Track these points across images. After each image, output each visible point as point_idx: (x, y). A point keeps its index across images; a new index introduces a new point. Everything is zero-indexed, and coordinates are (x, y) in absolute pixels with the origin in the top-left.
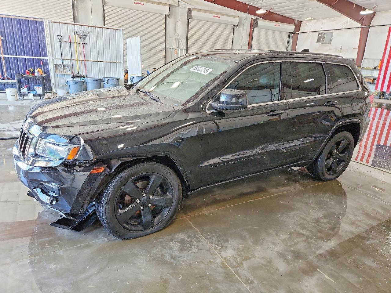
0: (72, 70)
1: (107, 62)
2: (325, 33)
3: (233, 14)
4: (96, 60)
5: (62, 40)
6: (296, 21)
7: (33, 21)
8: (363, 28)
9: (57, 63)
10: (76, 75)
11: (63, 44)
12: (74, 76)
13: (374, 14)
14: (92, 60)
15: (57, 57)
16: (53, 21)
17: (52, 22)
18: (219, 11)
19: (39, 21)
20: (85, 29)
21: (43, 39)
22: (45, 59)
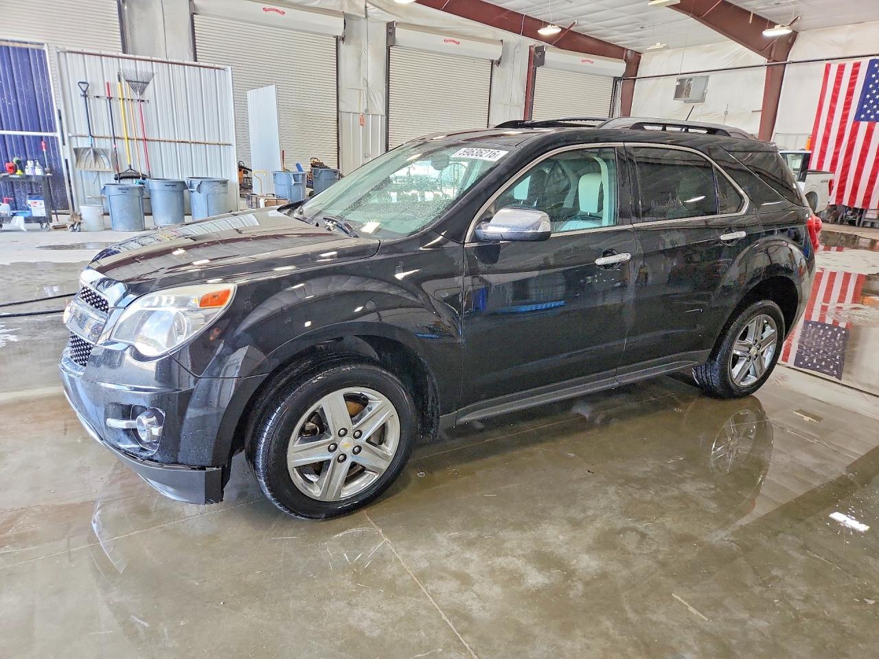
0: (115, 159)
1: (199, 143)
2: (691, 79)
3: (490, 36)
4: (172, 139)
5: (91, 94)
6: (629, 52)
7: (20, 49)
8: (771, 67)
9: (80, 146)
11: (91, 101)
12: (121, 175)
13: (794, 36)
14: (161, 138)
15: (78, 133)
16: (68, 48)
17: (65, 53)
18: (456, 28)
19: (33, 50)
20: (143, 68)
21: (45, 90)
22: (52, 138)
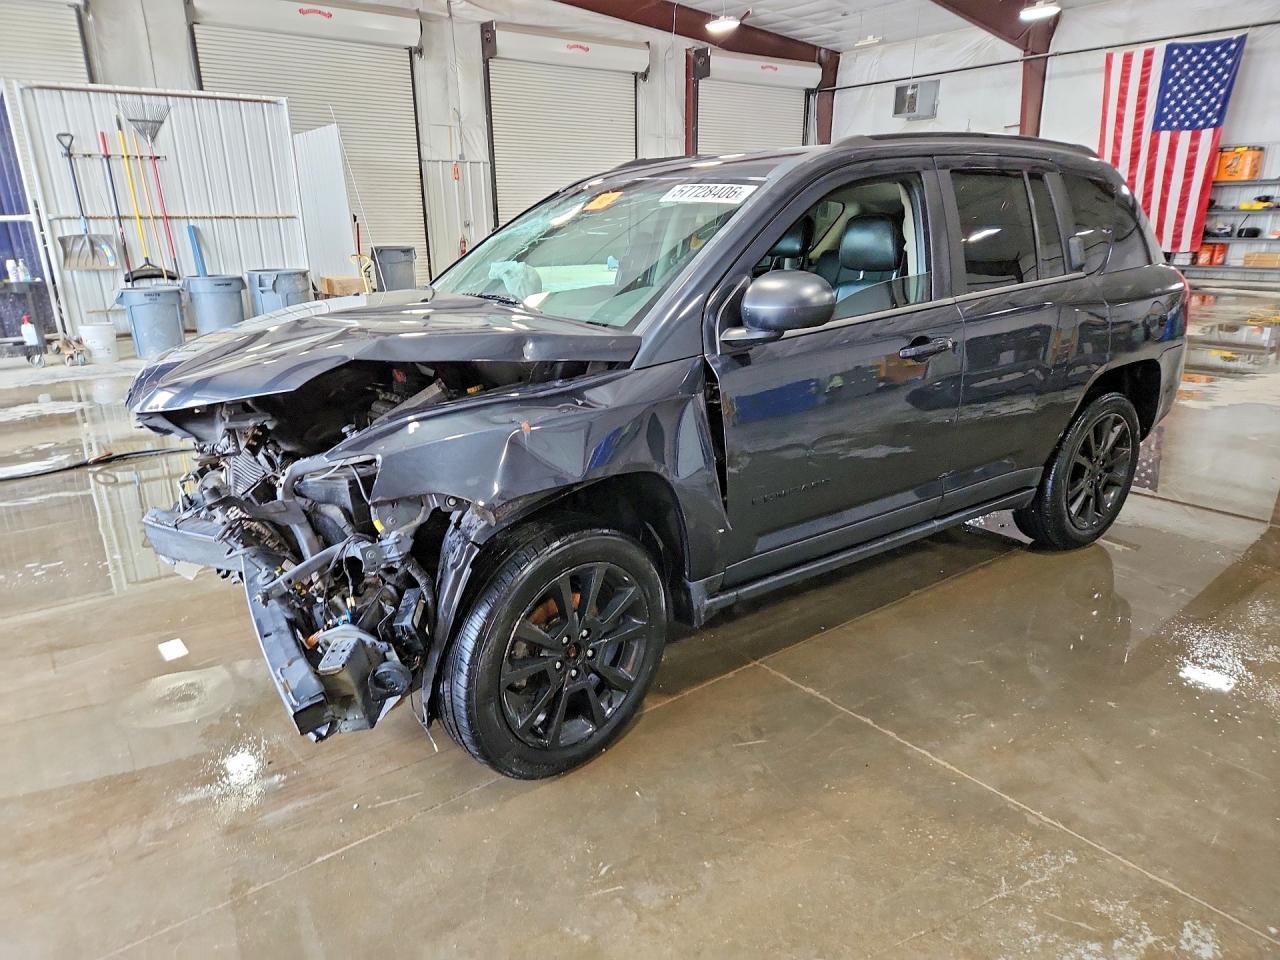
0: (123, 250)
1: (246, 217)
2: (915, 87)
3: (630, 37)
4: (207, 214)
5: (78, 152)
6: (823, 51)
9: (67, 234)
10: (140, 270)
11: (79, 162)
12: (135, 275)
14: (191, 213)
15: (63, 213)
16: (35, 83)
17: (32, 88)
18: (583, 28)
21: (5, 150)
22: (23, 223)
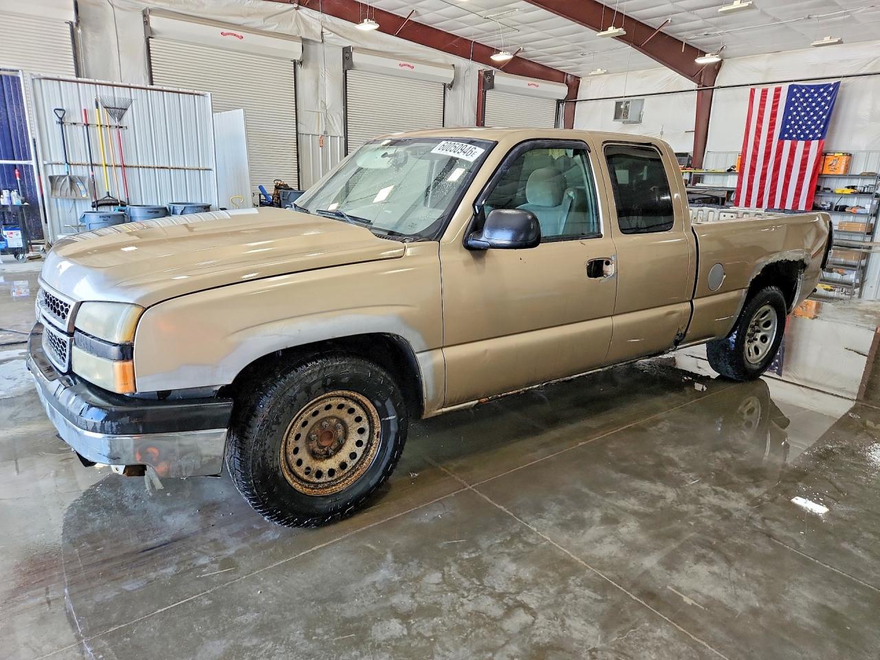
0: (92, 187)
1: (178, 168)
2: (628, 102)
3: (441, 60)
4: (151, 165)
5: (68, 120)
6: (569, 76)
8: (700, 92)
9: (55, 174)
10: (103, 200)
11: (68, 129)
12: (99, 203)
13: (719, 64)
14: (141, 164)
15: (54, 160)
16: (43, 75)
17: (40, 79)
18: (410, 53)
19: (7, 77)
21: (19, 117)
22: (27, 166)
